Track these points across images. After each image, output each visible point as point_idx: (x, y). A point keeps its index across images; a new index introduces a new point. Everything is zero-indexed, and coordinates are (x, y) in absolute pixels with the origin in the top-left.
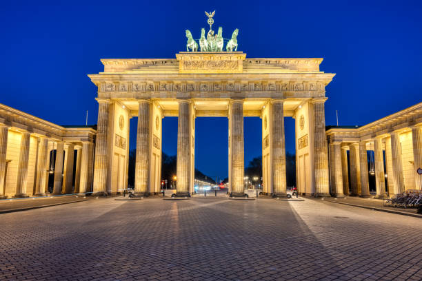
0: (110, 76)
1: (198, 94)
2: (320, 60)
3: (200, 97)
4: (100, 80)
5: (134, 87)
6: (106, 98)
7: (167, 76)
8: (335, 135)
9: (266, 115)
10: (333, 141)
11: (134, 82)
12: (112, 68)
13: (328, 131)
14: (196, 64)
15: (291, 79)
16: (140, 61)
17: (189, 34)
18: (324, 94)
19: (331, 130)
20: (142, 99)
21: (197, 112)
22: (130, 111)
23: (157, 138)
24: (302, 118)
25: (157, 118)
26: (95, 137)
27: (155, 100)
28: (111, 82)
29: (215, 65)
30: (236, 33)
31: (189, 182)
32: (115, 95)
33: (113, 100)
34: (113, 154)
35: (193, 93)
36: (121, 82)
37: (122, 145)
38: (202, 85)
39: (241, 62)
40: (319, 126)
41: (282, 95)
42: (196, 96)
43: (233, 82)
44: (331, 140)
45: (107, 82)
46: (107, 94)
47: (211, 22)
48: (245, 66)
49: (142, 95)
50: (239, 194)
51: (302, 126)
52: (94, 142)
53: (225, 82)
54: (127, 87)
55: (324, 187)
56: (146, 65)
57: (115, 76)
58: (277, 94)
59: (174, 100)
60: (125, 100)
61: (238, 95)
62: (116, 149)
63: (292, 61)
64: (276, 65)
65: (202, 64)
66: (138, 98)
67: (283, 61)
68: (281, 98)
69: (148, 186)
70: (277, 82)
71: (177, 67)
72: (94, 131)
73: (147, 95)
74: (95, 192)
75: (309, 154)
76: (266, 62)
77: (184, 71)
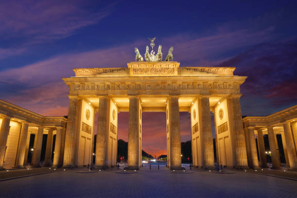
0: (78, 79)
1: (144, 92)
2: (233, 69)
4: (70, 82)
5: (96, 87)
6: (75, 95)
7: (120, 78)
8: (250, 122)
9: (195, 109)
10: (248, 126)
11: (96, 83)
12: (80, 74)
13: (244, 119)
14: (142, 70)
15: (214, 80)
16: (101, 69)
17: (137, 50)
18: (239, 92)
19: (246, 118)
20: (102, 95)
21: (143, 108)
22: (95, 108)
23: (114, 126)
24: (221, 111)
25: (114, 111)
27: (111, 97)
28: (79, 83)
29: (156, 71)
30: (171, 49)
31: (137, 159)
32: (81, 93)
33: (80, 97)
34: (80, 137)
35: (140, 91)
36: (86, 83)
37: (88, 131)
38: (147, 85)
39: (176, 69)
40: (237, 115)
41: (207, 92)
42: (143, 94)
43: (170, 83)
44: (246, 126)
45: (76, 83)
46: (76, 92)
47: (152, 45)
48: (179, 72)
49: (102, 93)
50: (178, 167)
51: (221, 116)
53: (165, 83)
54: (90, 87)
55: (244, 160)
56: (105, 72)
57: (81, 79)
58: (205, 92)
59: (126, 97)
60: (89, 97)
61: (175, 92)
62: (82, 133)
63: (213, 69)
64: (202, 71)
65: (147, 71)
66: (98, 95)
67: (206, 69)
68: (208, 95)
69: (106, 161)
70: (204, 82)
71: (128, 73)
73: (105, 92)
74: (65, 165)
75: (229, 136)
76: (195, 69)
77: (133, 75)
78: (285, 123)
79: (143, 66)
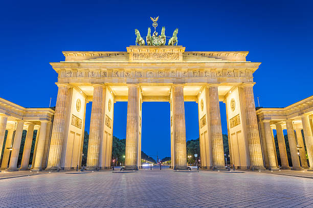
0: (69, 64)
1: (145, 80)
2: (246, 54)
3: (147, 82)
4: (60, 67)
5: (90, 74)
6: (65, 83)
7: (118, 64)
8: (264, 114)
9: (202, 98)
10: (263, 119)
11: (91, 70)
12: (72, 59)
13: (258, 111)
14: (143, 55)
15: (224, 67)
16: (96, 53)
17: (138, 32)
18: (252, 80)
19: (260, 109)
20: (97, 83)
21: (143, 97)
23: (109, 119)
24: (233, 101)
25: (110, 101)
26: (53, 117)
27: (107, 85)
28: (70, 69)
29: (159, 56)
30: (176, 31)
31: (136, 157)
32: (73, 81)
33: (71, 85)
34: (69, 132)
35: (141, 78)
36: (79, 69)
37: (78, 125)
38: (149, 72)
39: (181, 54)
40: (250, 106)
41: (216, 80)
42: (143, 82)
43: (174, 69)
44: (260, 119)
45: (67, 69)
46: (66, 80)
47: (155, 25)
48: (184, 57)
49: (97, 80)
50: (182, 167)
51: (233, 108)
52: (52, 121)
53: (168, 70)
54: (84, 74)
55: (258, 159)
56: (101, 56)
57: (73, 64)
58: (213, 80)
59: (124, 85)
60: (81, 85)
61: (180, 80)
62: (71, 128)
63: (223, 54)
64: (210, 56)
65: (148, 56)
66: (92, 83)
67: (215, 53)
68: (216, 83)
69: (99, 161)
70: (212, 69)
71: (128, 58)
72: (53, 111)
73: (101, 80)
74: (49, 167)
75: (242, 131)
76: (202, 54)
77: (133, 61)
78: (303, 115)
79: (144, 50)
